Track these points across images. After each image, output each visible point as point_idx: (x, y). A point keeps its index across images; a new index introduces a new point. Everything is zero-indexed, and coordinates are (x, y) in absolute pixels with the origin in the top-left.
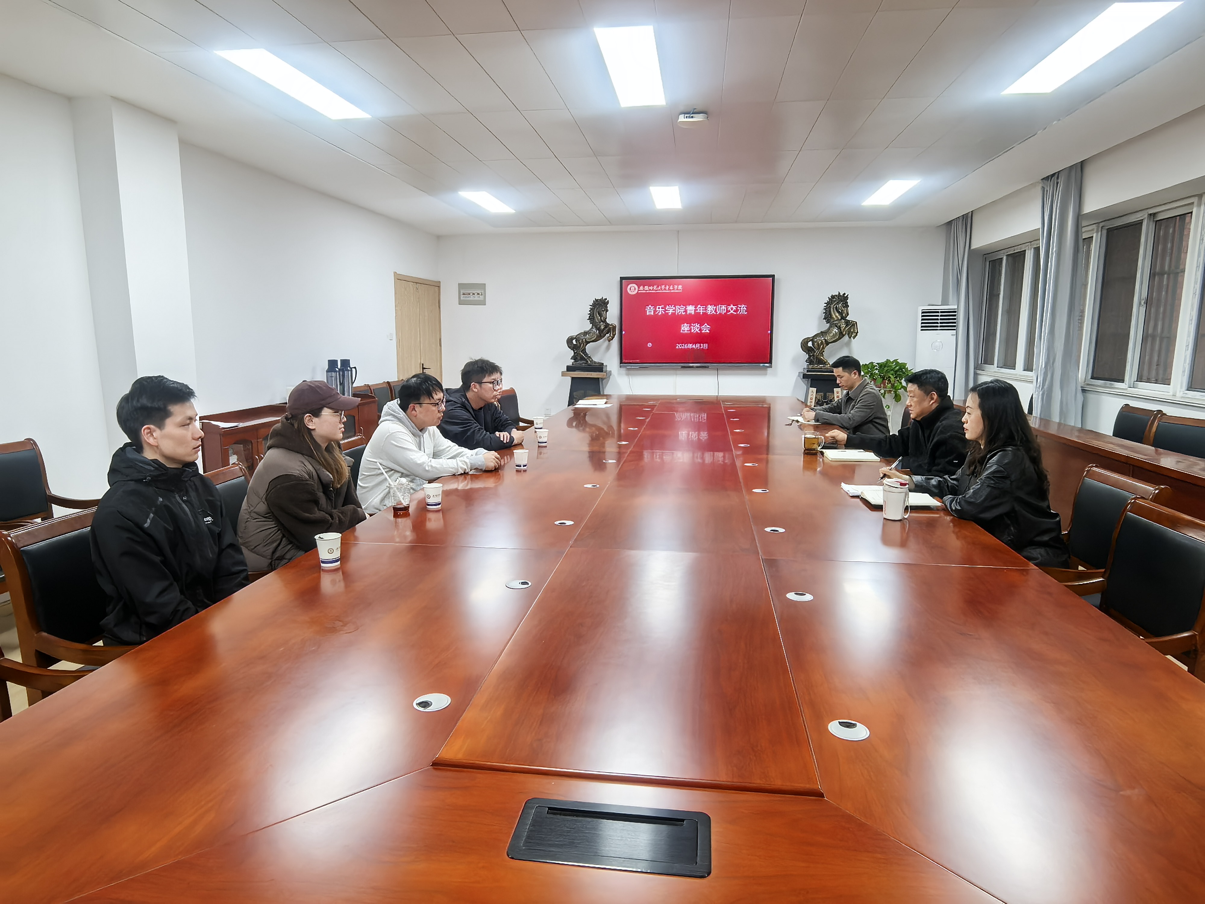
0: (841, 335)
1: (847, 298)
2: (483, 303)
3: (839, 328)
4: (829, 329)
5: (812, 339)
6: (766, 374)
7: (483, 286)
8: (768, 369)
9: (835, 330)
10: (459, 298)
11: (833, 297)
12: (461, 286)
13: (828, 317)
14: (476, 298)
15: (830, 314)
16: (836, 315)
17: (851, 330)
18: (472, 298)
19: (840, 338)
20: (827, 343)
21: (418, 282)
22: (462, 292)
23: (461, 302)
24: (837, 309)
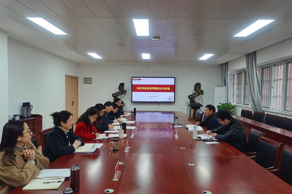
0: (199, 94)
1: (200, 84)
2: (91, 83)
3: (199, 92)
4: (196, 92)
5: (191, 96)
6: (173, 105)
7: (91, 79)
8: (174, 104)
9: (197, 93)
10: (84, 82)
11: (196, 84)
12: (85, 78)
13: (195, 89)
14: (89, 82)
15: (196, 88)
16: (197, 89)
17: (202, 93)
18: (88, 82)
19: (199, 95)
20: (196, 96)
21: (72, 77)
22: (85, 80)
23: (84, 83)
24: (198, 87)
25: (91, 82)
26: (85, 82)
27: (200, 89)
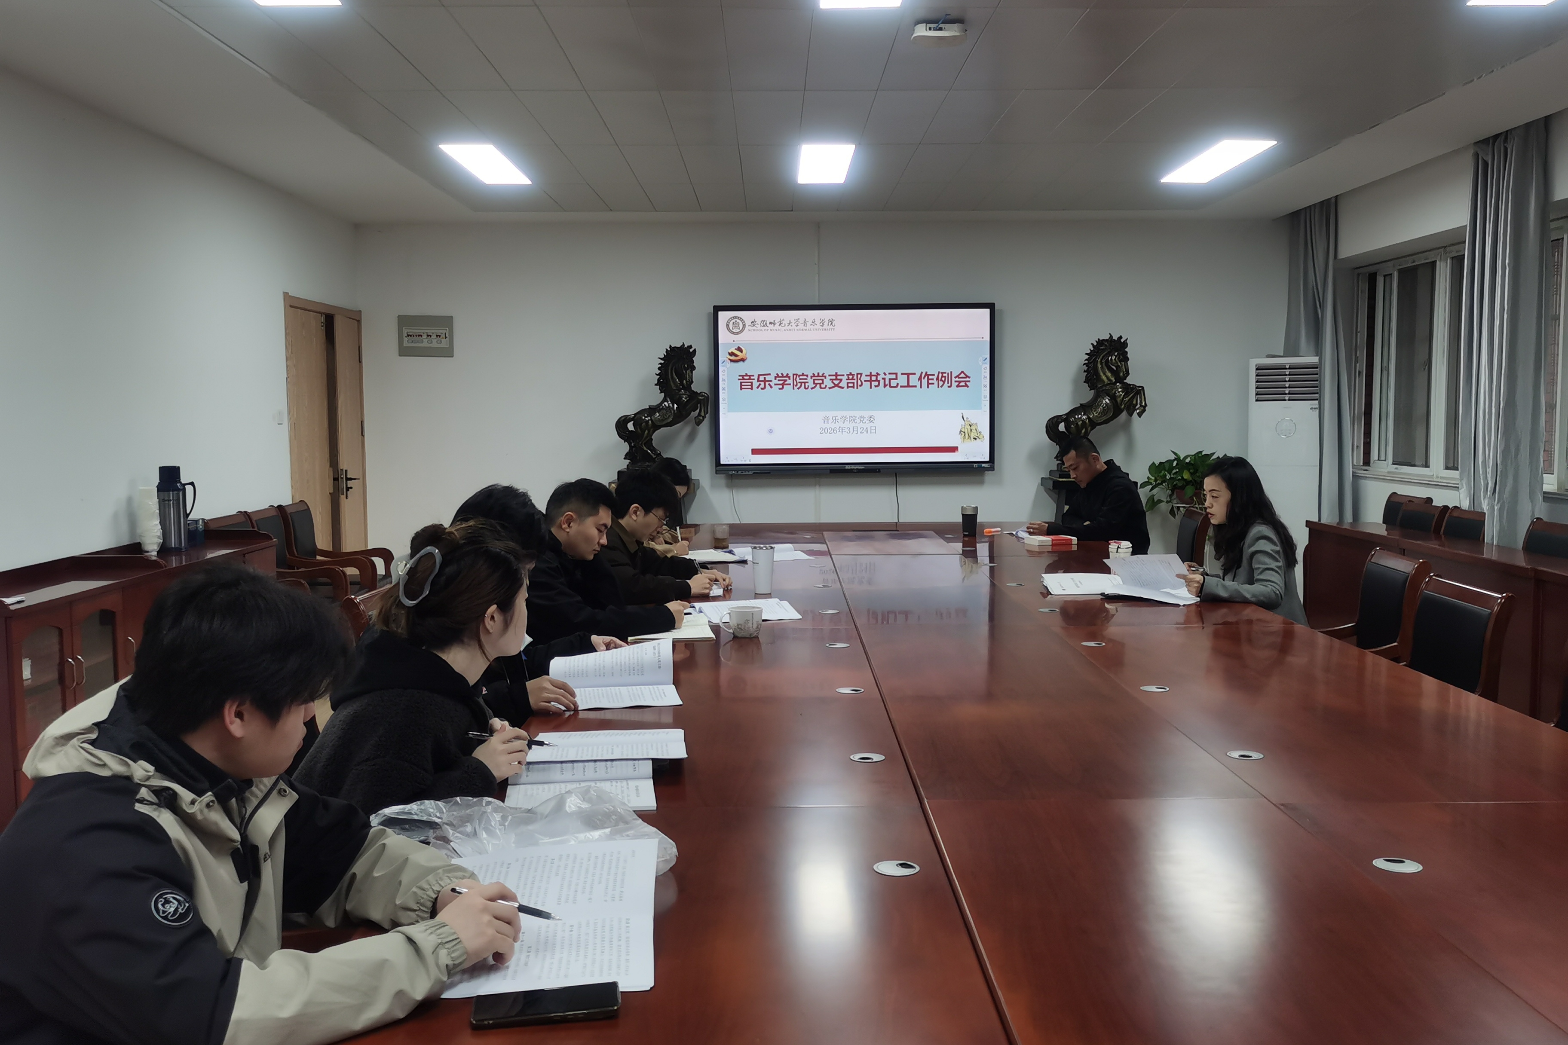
0: (1117, 412)
1: (1125, 344)
3: (1113, 398)
4: (1095, 400)
5: (1066, 418)
7: (447, 322)
8: (988, 474)
10: (400, 343)
11: (1100, 342)
12: (404, 321)
13: (1092, 378)
14: (435, 343)
15: (1096, 373)
16: (1106, 376)
17: (1132, 400)
18: (425, 343)
19: (1114, 417)
20: (1093, 424)
21: (324, 313)
22: (405, 332)
23: (404, 352)
24: (1107, 364)
25: (444, 343)
26: (406, 344)
27: (1120, 374)
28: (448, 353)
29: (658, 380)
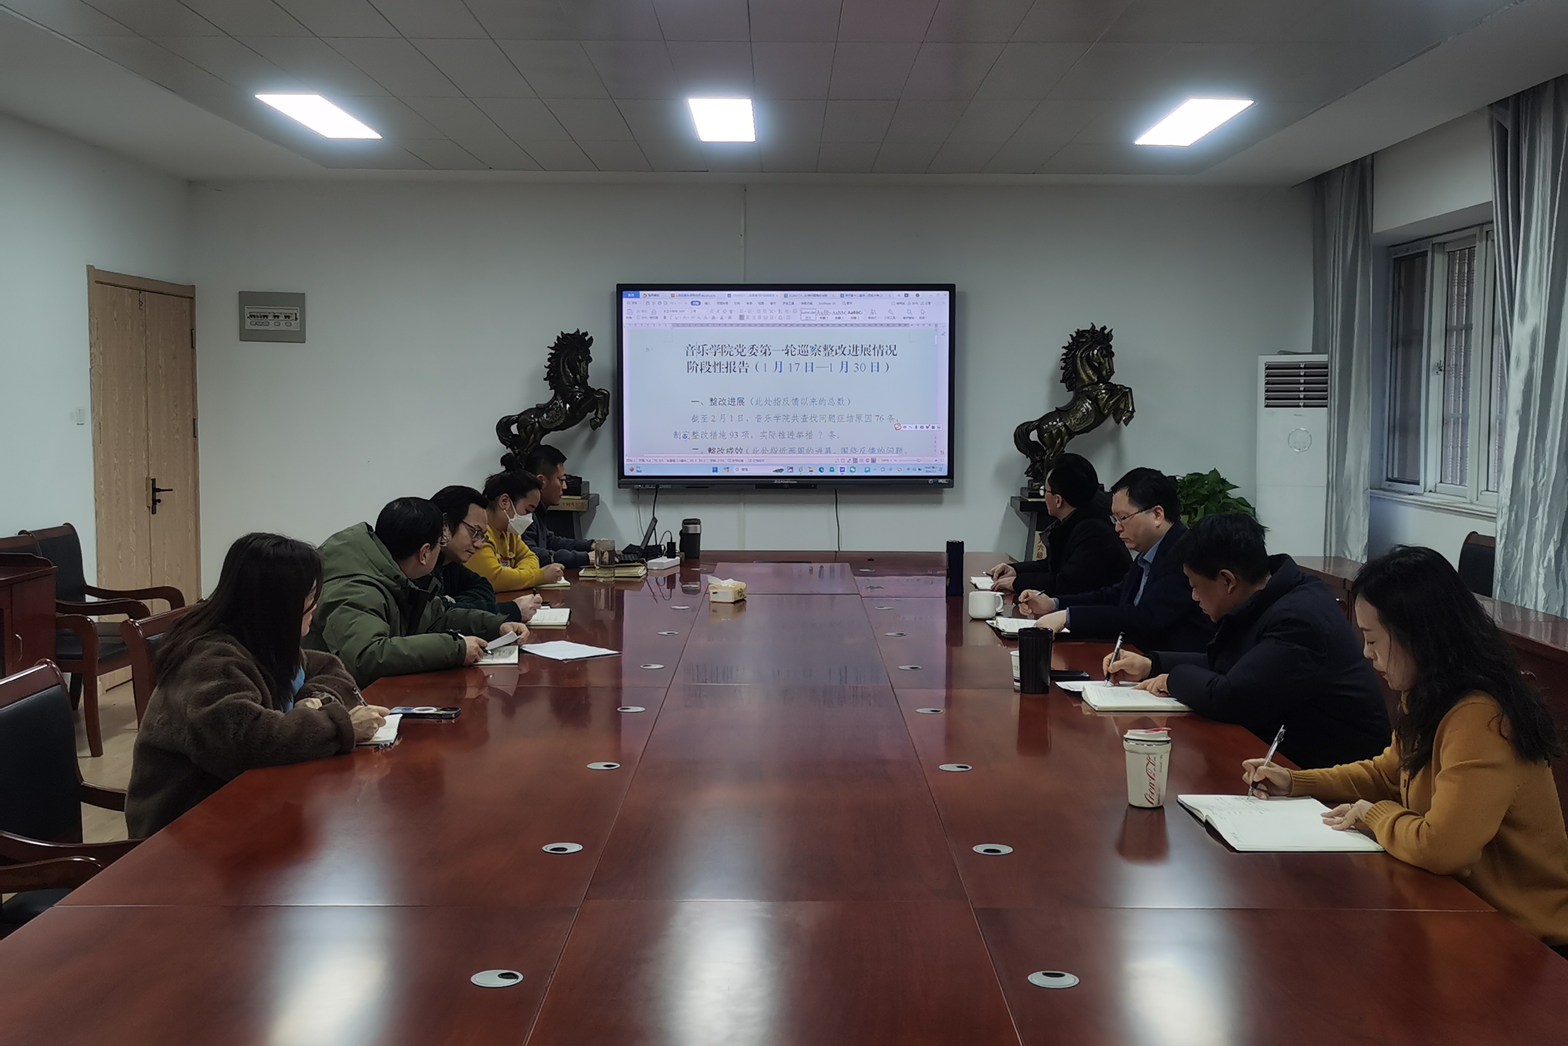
0: (1099, 416)
1: (1109, 336)
4: (1073, 403)
5: (1038, 425)
6: (939, 502)
7: (298, 300)
8: (949, 492)
9: (1087, 405)
10: (242, 324)
11: (1080, 334)
12: (246, 298)
13: (1070, 377)
14: (283, 326)
15: (1075, 371)
16: (1087, 374)
17: (1118, 404)
18: (272, 327)
19: (1097, 423)
20: (1071, 434)
22: (247, 311)
23: (246, 336)
24: (1089, 360)
25: (295, 326)
26: (248, 326)
27: (1103, 374)
28: (299, 337)
29: (548, 374)
